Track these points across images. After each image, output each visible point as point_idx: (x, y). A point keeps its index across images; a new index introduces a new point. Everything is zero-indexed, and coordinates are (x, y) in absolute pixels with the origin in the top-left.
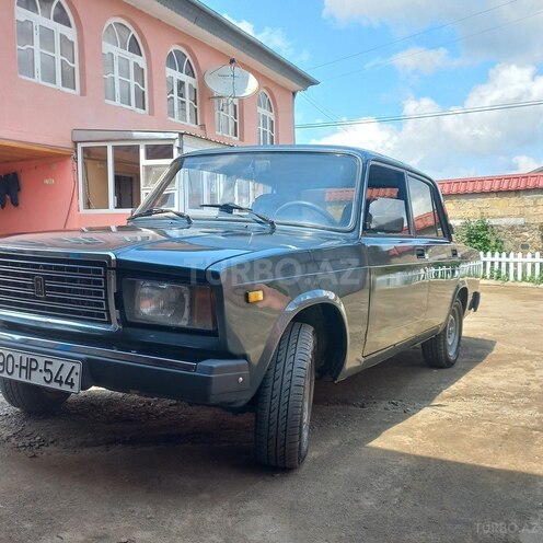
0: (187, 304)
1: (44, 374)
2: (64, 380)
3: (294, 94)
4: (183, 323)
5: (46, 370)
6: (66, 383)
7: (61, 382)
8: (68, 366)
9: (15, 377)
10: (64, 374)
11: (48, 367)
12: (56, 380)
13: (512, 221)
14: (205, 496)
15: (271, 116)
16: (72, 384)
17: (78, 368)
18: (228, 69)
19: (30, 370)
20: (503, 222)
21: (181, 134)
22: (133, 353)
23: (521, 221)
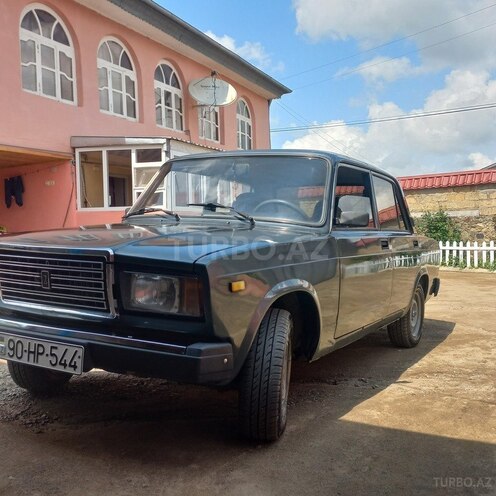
0: (177, 293)
1: (50, 358)
2: (68, 363)
3: (269, 102)
4: (174, 311)
5: (52, 355)
6: (70, 366)
7: (65, 365)
8: (72, 350)
9: (24, 361)
10: (68, 358)
11: (54, 352)
12: (60, 364)
13: (468, 213)
14: (194, 466)
15: (249, 121)
16: (75, 367)
17: (81, 352)
18: (210, 81)
19: (37, 354)
20: (459, 214)
21: (168, 140)
22: (129, 338)
23: (476, 213)
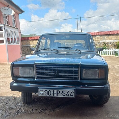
1: (62, 94)
2: (69, 95)
3: (19, 14)
4: (97, 78)
5: (63, 93)
6: (70, 95)
7: (68, 95)
8: (70, 91)
9: (52, 95)
10: (69, 93)
11: (63, 92)
12: (66, 95)
16: (72, 95)
17: (74, 91)
19: (57, 93)
21: (5, 25)
22: (86, 86)
